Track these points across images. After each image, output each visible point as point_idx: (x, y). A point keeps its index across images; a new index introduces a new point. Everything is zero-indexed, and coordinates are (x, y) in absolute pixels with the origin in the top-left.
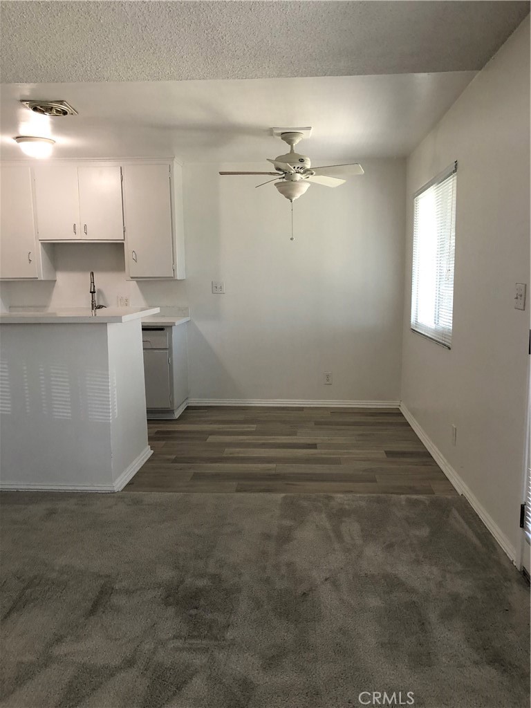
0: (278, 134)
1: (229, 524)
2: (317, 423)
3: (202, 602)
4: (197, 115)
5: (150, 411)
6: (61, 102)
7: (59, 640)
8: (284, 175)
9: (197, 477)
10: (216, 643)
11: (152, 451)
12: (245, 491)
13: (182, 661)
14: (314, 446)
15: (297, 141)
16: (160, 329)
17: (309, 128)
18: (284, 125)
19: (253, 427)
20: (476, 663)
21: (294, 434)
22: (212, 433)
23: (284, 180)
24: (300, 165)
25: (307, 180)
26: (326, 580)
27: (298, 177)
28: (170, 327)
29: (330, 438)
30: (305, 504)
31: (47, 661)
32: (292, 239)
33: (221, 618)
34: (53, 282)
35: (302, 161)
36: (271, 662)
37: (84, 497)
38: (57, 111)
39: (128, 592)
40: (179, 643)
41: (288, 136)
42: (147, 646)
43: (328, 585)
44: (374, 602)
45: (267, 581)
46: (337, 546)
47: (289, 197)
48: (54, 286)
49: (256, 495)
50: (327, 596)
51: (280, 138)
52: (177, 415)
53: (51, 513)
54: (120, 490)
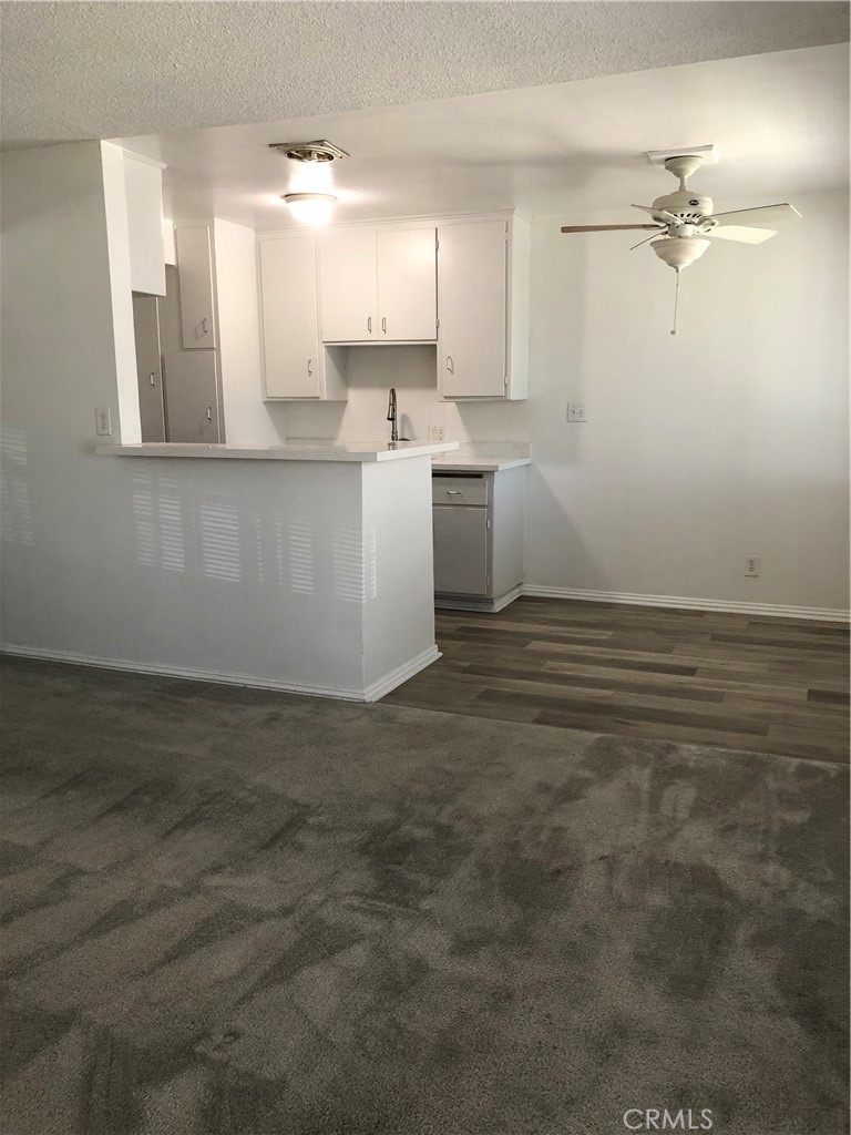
0: (659, 162)
1: (499, 763)
2: (716, 638)
3: (410, 858)
4: (520, 143)
5: (438, 596)
6: (321, 142)
7: (216, 869)
8: (666, 229)
9: (488, 695)
10: (404, 910)
11: (441, 654)
12: (547, 723)
13: (350, 922)
14: (691, 671)
15: (691, 171)
16: (476, 475)
17: (710, 147)
18: (668, 145)
19: (606, 635)
20: (773, 1010)
21: (668, 650)
22: (539, 637)
23: (667, 236)
24: (692, 211)
25: (707, 234)
26: (601, 859)
27: (690, 230)
28: (491, 473)
29: (723, 662)
30: (626, 751)
31: (192, 889)
32: (673, 333)
33: (425, 881)
34: (342, 404)
35: (694, 203)
36: (464, 947)
37: (323, 703)
38: (319, 156)
39: (322, 830)
40: (356, 901)
41: (675, 164)
42: (316, 897)
43: (601, 866)
44: (657, 899)
45: (515, 847)
46: (644, 816)
47: (674, 264)
48: (344, 410)
49: (559, 729)
50: (591, 880)
51: (663, 167)
52: (498, 606)
53: (274, 718)
54: (374, 700)
